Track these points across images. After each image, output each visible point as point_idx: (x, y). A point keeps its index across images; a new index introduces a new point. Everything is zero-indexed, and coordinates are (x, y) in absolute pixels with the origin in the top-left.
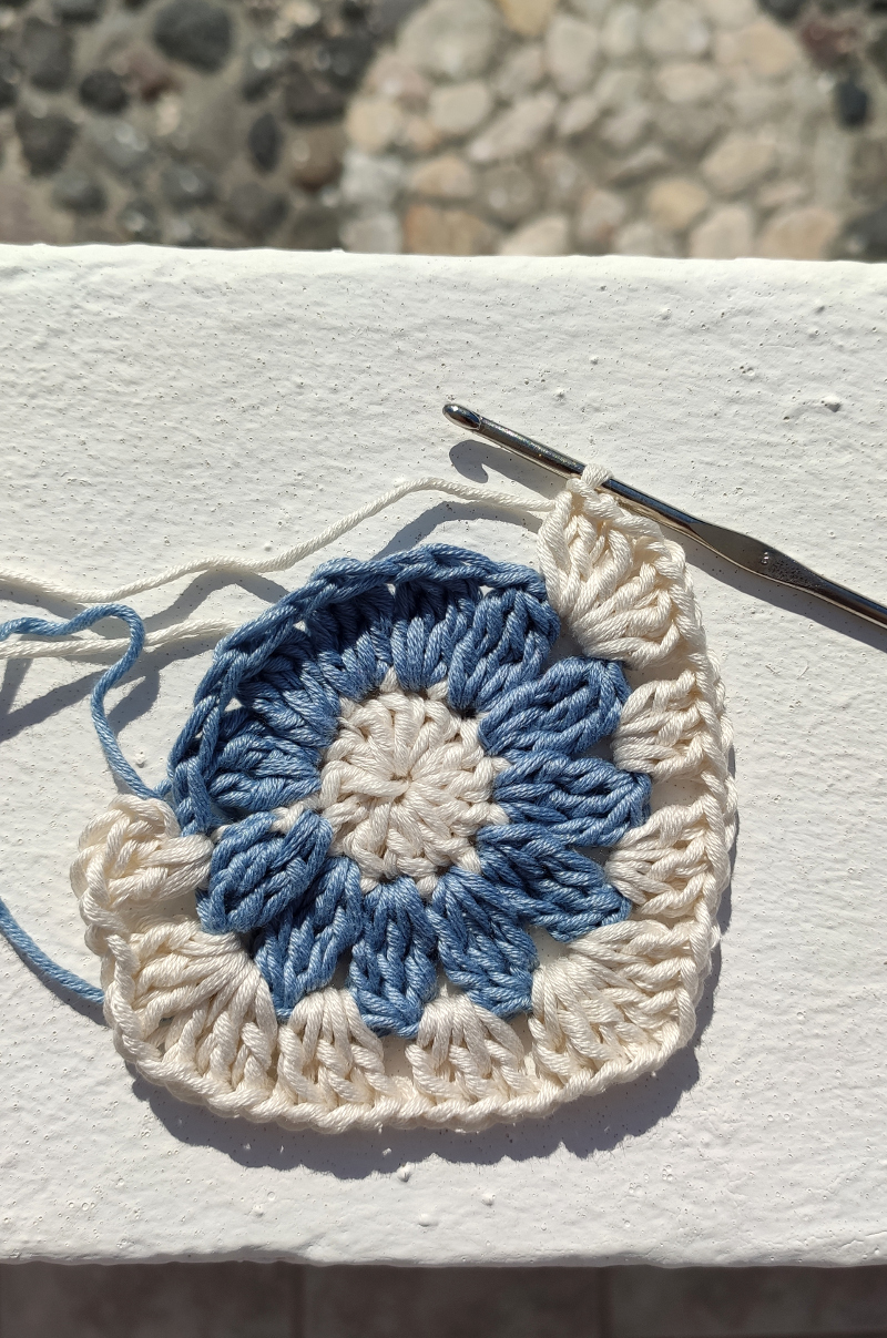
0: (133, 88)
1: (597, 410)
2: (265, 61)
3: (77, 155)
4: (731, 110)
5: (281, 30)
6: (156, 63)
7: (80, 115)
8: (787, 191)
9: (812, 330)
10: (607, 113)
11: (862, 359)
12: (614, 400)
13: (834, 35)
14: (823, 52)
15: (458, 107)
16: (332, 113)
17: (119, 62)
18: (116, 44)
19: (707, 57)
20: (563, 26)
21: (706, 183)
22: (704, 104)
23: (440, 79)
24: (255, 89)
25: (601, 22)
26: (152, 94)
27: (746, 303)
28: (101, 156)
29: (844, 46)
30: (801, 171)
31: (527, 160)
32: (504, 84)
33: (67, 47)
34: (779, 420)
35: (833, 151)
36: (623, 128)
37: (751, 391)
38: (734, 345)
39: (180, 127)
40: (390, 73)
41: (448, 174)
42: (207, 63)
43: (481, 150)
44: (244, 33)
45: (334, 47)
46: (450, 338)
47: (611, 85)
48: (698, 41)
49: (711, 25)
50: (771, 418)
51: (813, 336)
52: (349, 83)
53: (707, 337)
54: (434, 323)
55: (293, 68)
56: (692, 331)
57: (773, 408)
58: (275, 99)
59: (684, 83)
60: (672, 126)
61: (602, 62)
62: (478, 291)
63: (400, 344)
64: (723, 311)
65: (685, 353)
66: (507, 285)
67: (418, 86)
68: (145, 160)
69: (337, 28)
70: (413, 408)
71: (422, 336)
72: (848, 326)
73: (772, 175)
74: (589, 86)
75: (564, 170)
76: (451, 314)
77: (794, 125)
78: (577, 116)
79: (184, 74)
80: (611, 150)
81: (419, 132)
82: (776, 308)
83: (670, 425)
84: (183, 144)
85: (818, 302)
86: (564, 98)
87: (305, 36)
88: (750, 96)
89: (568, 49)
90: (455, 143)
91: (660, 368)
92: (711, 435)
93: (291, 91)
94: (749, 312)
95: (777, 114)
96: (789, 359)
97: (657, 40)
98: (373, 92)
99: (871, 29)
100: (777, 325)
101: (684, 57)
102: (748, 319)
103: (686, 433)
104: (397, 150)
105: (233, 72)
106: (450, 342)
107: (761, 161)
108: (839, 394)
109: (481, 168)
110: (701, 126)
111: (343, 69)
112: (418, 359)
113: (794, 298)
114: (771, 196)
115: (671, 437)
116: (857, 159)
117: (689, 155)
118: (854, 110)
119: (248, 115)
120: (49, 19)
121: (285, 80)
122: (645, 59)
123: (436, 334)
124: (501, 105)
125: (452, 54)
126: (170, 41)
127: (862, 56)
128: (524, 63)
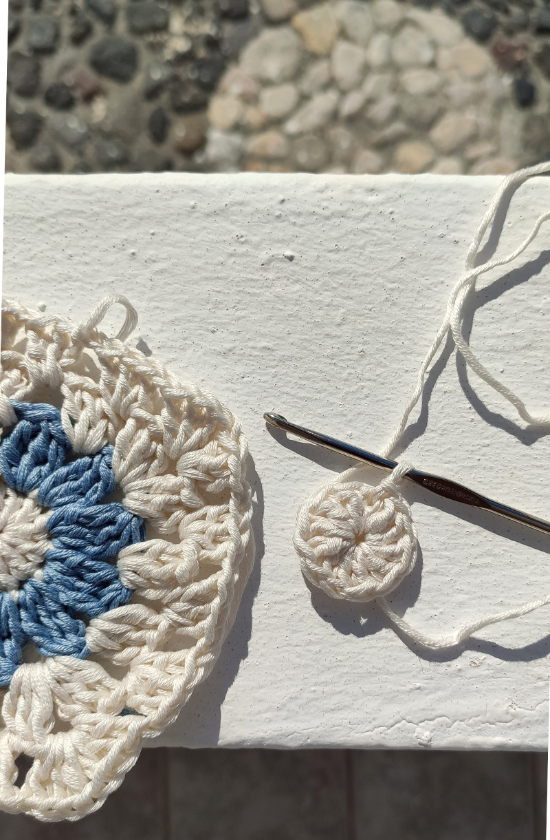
0: (78, 94)
1: (154, 261)
2: (158, 75)
3: (45, 136)
4: (447, 97)
5: (168, 55)
6: (92, 78)
7: (45, 112)
8: (484, 148)
9: (278, 213)
10: (370, 101)
11: (307, 230)
12: (164, 256)
13: (512, 49)
14: (504, 59)
15: (277, 100)
16: (200, 106)
17: (69, 78)
18: (67, 67)
19: (432, 65)
20: (342, 48)
21: (433, 144)
22: (431, 94)
23: (266, 83)
24: (152, 93)
25: (366, 45)
26: (89, 98)
27: (239, 199)
28: (58, 137)
29: (519, 56)
30: (492, 135)
31: (321, 132)
32: (306, 85)
33: (37, 70)
34: (258, 265)
35: (512, 122)
36: (381, 110)
37: (243, 249)
38: (233, 223)
39: (106, 117)
40: (235, 81)
41: (271, 142)
42: (123, 78)
43: (292, 126)
44: (145, 58)
45: (201, 64)
46: (70, 221)
47: (371, 84)
48: (427, 55)
49: (435, 45)
50: (254, 265)
51: (278, 217)
52: (210, 87)
53: (218, 219)
54: (61, 213)
55: (175, 79)
56: (208, 215)
57: (255, 260)
58: (164, 99)
59: (417, 82)
60: (410, 108)
61: (366, 69)
62: (85, 194)
63: (42, 225)
64: (227, 203)
65: (204, 228)
66: (103, 190)
67: (252, 87)
68: (86, 138)
69: (202, 53)
70: (49, 262)
71: (54, 220)
72: (298, 210)
73: (474, 138)
74: (359, 85)
75: (343, 138)
76: (70, 208)
77: (487, 106)
78: (351, 104)
79: (109, 84)
80: (373, 125)
81: (253, 116)
82: (257, 201)
83: (196, 270)
84: (108, 128)
85: (281, 197)
86: (343, 93)
87: (183, 59)
88: (460, 89)
89: (345, 62)
90: (275, 123)
91: (190, 237)
92: (219, 275)
93: (175, 93)
94: (241, 204)
95: (477, 99)
96: (264, 231)
97: (401, 55)
98: (225, 92)
99: (536, 45)
100: (257, 210)
101: (418, 65)
102: (241, 208)
103: (204, 274)
104: (239, 128)
105: (138, 82)
106: (70, 224)
107: (467, 130)
108: (293, 250)
109: (292, 138)
110: (430, 108)
111: (206, 79)
112: (51, 234)
113: (267, 195)
114: (473, 152)
115: (196, 277)
116: (527, 127)
117: (421, 126)
118: (525, 96)
119: (148, 109)
120: (26, 53)
121: (171, 86)
122: (393, 67)
123: (62, 219)
124: (304, 98)
125: (273, 67)
126: (100, 65)
127: (530, 61)
128: (318, 71)
